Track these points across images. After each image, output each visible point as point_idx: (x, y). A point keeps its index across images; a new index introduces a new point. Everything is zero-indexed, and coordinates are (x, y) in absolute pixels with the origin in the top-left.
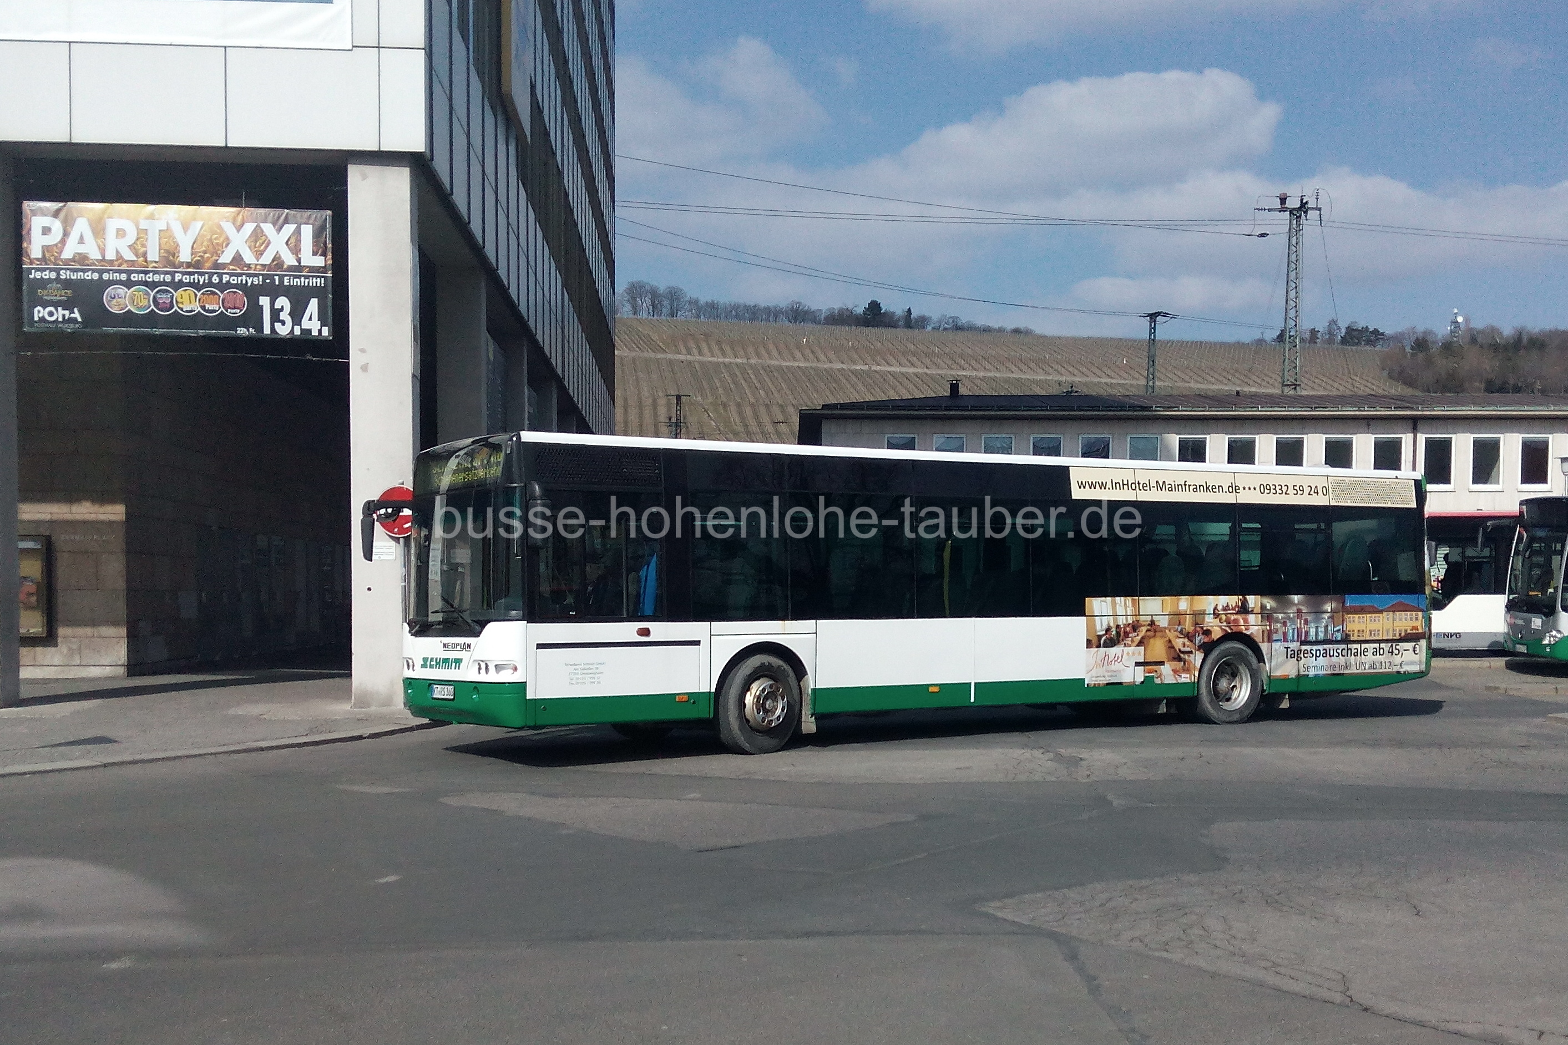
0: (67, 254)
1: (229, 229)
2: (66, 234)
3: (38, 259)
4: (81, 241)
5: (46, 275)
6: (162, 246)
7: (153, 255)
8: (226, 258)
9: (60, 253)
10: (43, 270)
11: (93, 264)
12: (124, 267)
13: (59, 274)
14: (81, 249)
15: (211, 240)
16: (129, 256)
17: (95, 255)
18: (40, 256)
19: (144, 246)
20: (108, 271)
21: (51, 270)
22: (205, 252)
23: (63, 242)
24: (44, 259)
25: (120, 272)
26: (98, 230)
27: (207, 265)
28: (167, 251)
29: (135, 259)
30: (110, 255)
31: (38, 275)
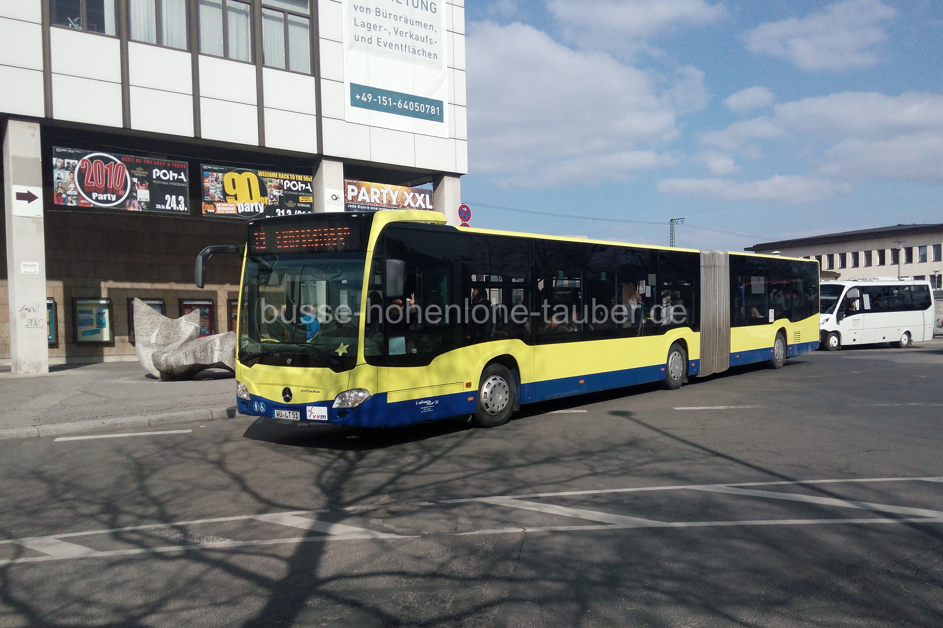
0: (360, 199)
1: (406, 193)
2: (359, 192)
3: (350, 201)
4: (364, 195)
5: (353, 206)
6: (388, 199)
7: (385, 202)
8: (406, 204)
9: (357, 199)
10: (352, 205)
11: (368, 204)
12: (377, 205)
13: (357, 207)
14: (364, 198)
15: (401, 198)
16: (378, 201)
17: (368, 200)
18: (351, 200)
19: (382, 198)
20: (372, 206)
21: (355, 205)
22: (400, 202)
23: (358, 195)
24: (352, 200)
25: (376, 207)
26: (369, 192)
27: (401, 206)
28: (389, 201)
29: (380, 202)
30: (373, 201)
31: (351, 206)
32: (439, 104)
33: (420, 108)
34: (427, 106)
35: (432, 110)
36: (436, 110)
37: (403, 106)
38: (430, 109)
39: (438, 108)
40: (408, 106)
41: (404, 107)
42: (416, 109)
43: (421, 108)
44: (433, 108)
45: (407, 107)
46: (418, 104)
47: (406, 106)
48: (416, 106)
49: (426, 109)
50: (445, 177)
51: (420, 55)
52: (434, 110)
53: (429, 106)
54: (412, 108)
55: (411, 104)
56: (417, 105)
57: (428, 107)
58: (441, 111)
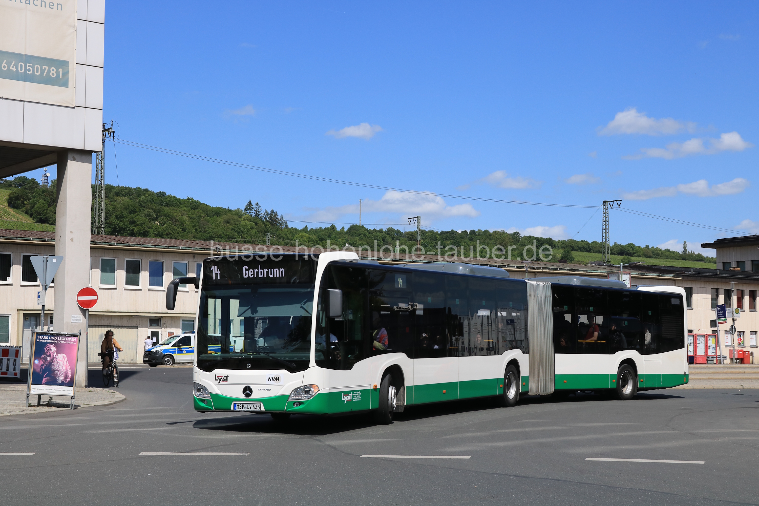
32: (64, 64)
33: (33, 71)
34: (43, 67)
35: (52, 72)
36: (58, 73)
37: (9, 67)
38: (49, 71)
39: (61, 70)
40: (17, 68)
41: (11, 68)
42: (27, 71)
43: (36, 70)
44: (53, 70)
45: (14, 69)
46: (31, 65)
47: (13, 67)
48: (28, 68)
49: (43, 71)
50: (70, 156)
51: (37, 5)
52: (54, 72)
53: (47, 67)
54: (21, 70)
55: (21, 65)
56: (29, 66)
57: (45, 68)
58: (66, 74)
